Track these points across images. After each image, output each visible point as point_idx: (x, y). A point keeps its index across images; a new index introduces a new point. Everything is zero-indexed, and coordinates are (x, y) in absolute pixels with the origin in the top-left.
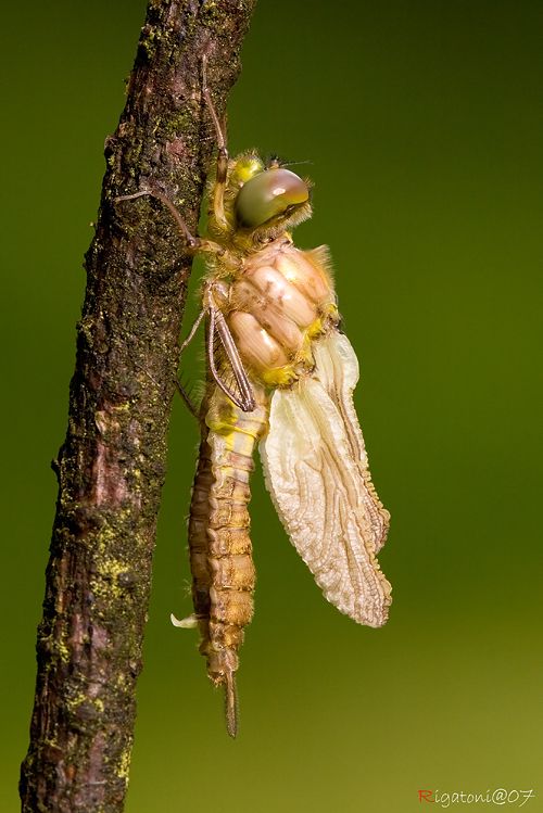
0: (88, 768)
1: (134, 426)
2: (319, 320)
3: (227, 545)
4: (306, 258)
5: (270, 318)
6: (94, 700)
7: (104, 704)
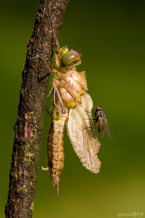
0: (23, 207)
1: (35, 118)
2: (82, 91)
3: (57, 149)
4: (79, 74)
5: (70, 90)
6: (24, 189)
7: (27, 190)
